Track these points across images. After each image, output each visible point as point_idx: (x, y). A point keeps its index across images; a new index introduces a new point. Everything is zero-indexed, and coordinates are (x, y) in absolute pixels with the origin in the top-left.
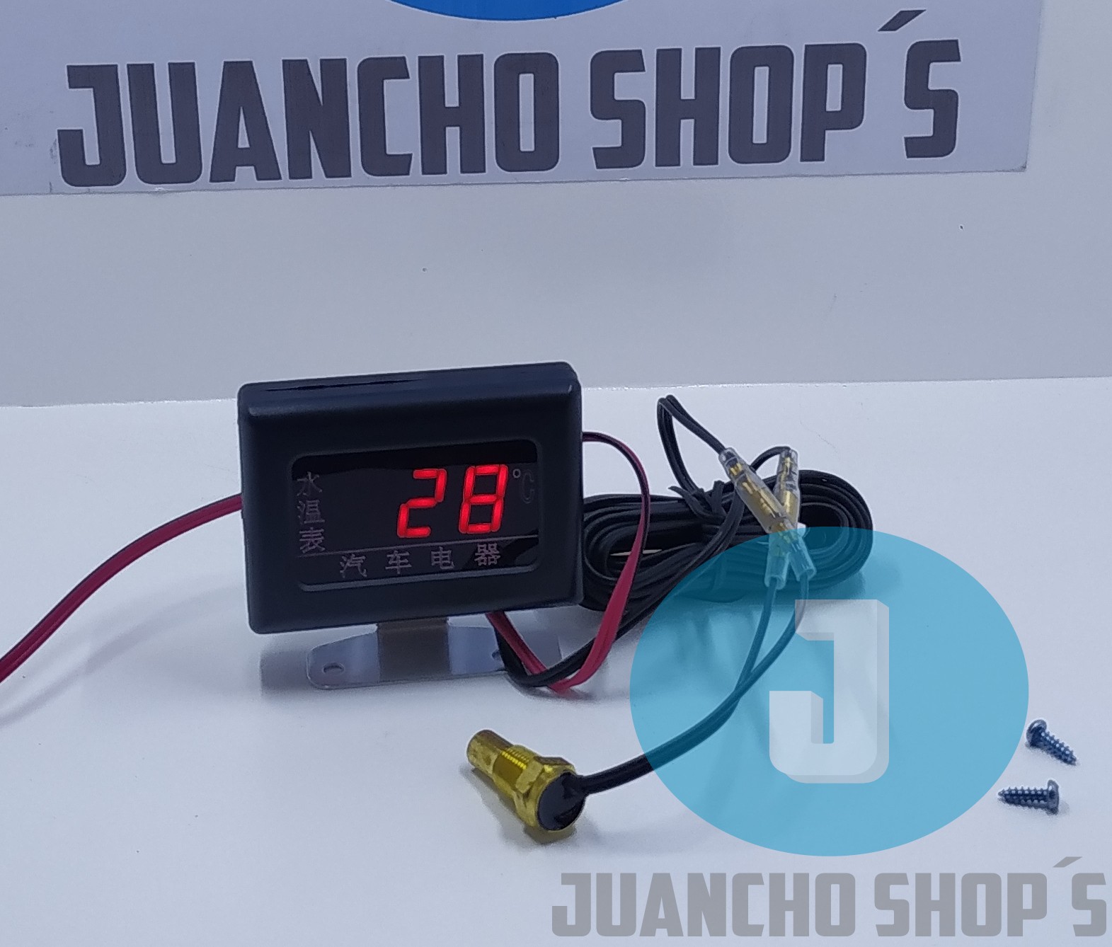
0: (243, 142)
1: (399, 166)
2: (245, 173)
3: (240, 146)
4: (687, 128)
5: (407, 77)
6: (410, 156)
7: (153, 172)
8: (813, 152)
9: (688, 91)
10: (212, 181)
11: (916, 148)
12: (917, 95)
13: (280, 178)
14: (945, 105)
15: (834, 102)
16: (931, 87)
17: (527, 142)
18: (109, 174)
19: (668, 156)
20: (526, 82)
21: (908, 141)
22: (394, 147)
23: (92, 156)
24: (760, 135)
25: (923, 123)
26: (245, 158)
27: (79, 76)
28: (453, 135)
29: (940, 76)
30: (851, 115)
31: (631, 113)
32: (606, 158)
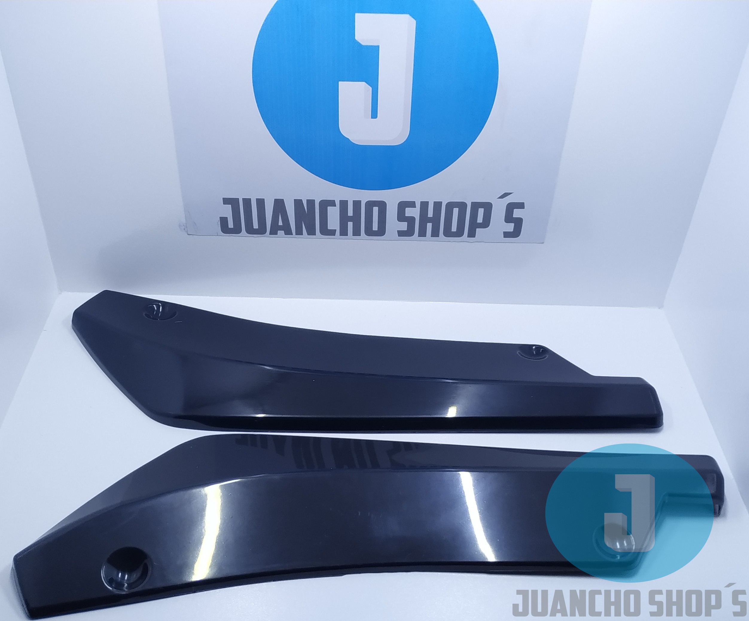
0: (280, 223)
1: (332, 233)
2: (281, 233)
3: (279, 224)
4: (429, 226)
5: (335, 206)
6: (336, 230)
7: (251, 230)
8: (472, 234)
9: (430, 214)
10: (270, 234)
11: (507, 235)
12: (509, 218)
13: (292, 235)
14: (518, 223)
15: (480, 220)
16: (514, 216)
17: (375, 227)
18: (237, 230)
19: (422, 233)
20: (376, 210)
21: (504, 232)
22: (330, 227)
23: (231, 225)
24: (454, 228)
25: (510, 227)
26: (281, 228)
27: (226, 201)
28: (350, 225)
29: (517, 213)
30: (486, 223)
31: (411, 221)
32: (401, 234)
